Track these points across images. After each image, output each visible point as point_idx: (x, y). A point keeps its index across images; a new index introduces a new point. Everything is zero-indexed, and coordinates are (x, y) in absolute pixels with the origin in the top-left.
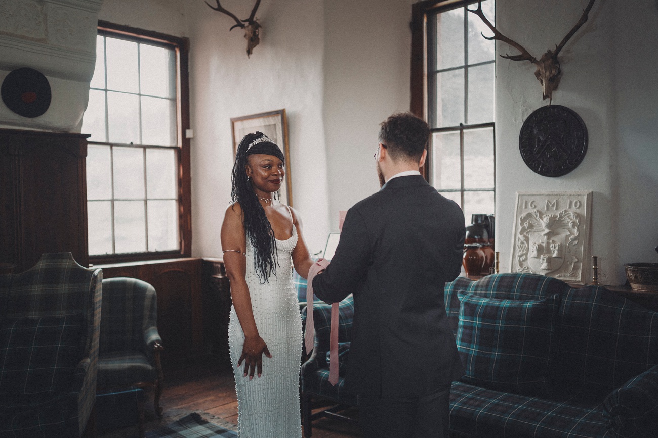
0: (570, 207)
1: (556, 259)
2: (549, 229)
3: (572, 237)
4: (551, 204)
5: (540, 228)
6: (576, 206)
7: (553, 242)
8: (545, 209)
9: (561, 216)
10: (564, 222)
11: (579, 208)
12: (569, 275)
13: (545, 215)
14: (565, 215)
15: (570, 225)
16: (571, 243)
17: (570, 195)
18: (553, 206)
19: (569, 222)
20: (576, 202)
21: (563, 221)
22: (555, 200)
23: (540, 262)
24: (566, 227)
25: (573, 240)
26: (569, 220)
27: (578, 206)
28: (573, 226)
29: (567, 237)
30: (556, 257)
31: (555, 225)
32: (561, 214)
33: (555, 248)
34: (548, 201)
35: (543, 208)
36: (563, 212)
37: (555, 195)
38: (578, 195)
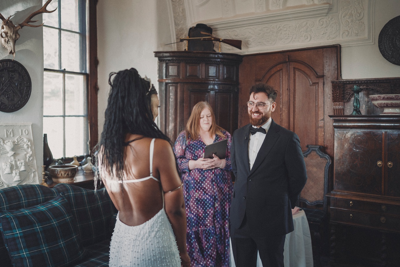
0: (22, 135)
1: (23, 172)
2: (13, 151)
3: (28, 155)
4: (9, 132)
5: (5, 151)
6: (25, 133)
7: (19, 160)
8: (6, 136)
9: (18, 142)
10: (21, 145)
11: (27, 135)
12: (32, 182)
13: (7, 141)
14: (20, 140)
15: (25, 147)
16: (29, 159)
17: (21, 126)
18: (10, 134)
19: (23, 145)
20: (25, 130)
21: (19, 144)
22: (11, 130)
23: (12, 177)
24: (22, 148)
25: (30, 157)
26: (24, 143)
27: (27, 133)
28: (28, 148)
29: (26, 155)
30: (22, 171)
31: (16, 148)
32: (17, 139)
33: (22, 164)
34: (7, 130)
35: (4, 135)
36: (18, 138)
37: (10, 126)
38: (25, 126)
